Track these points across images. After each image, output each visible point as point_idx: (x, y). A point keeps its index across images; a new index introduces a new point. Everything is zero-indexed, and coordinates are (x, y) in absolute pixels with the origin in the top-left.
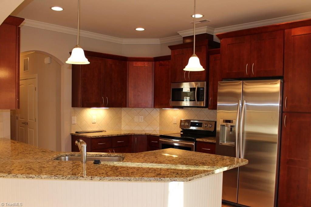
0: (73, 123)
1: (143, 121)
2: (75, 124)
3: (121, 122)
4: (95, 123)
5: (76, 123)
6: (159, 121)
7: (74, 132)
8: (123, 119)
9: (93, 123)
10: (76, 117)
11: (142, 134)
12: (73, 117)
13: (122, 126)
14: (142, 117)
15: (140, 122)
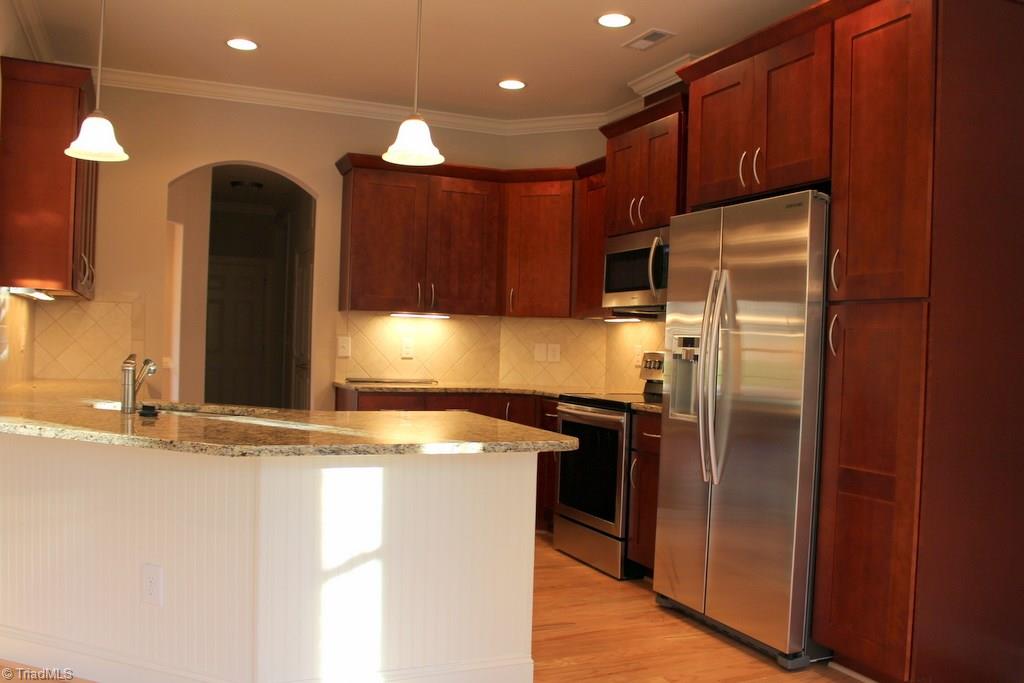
0: (341, 353)
1: (558, 359)
2: (346, 357)
3: (498, 360)
4: (411, 359)
5: (350, 355)
6: (604, 360)
7: (341, 381)
8: (503, 350)
9: (403, 359)
10: (350, 338)
11: (526, 393)
12: (341, 339)
13: (502, 374)
14: (558, 346)
15: (551, 363)
